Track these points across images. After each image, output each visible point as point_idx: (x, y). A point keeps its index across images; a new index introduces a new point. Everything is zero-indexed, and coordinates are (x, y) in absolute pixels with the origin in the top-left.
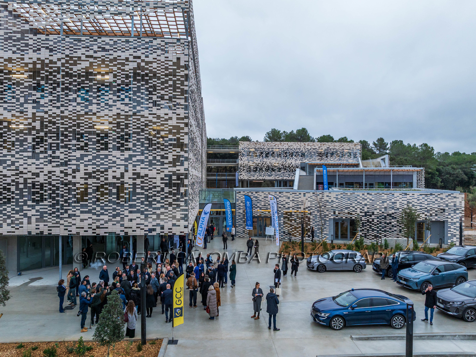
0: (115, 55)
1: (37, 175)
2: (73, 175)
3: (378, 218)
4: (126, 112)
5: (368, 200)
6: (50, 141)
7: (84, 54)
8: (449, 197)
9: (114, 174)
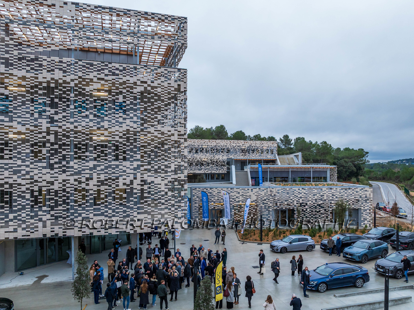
0: (125, 79)
1: (52, 183)
2: (86, 182)
3: (310, 208)
4: (134, 129)
5: (303, 194)
6: (64, 153)
7: (96, 77)
8: (362, 191)
9: (124, 181)
